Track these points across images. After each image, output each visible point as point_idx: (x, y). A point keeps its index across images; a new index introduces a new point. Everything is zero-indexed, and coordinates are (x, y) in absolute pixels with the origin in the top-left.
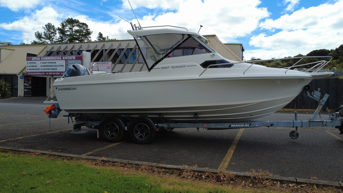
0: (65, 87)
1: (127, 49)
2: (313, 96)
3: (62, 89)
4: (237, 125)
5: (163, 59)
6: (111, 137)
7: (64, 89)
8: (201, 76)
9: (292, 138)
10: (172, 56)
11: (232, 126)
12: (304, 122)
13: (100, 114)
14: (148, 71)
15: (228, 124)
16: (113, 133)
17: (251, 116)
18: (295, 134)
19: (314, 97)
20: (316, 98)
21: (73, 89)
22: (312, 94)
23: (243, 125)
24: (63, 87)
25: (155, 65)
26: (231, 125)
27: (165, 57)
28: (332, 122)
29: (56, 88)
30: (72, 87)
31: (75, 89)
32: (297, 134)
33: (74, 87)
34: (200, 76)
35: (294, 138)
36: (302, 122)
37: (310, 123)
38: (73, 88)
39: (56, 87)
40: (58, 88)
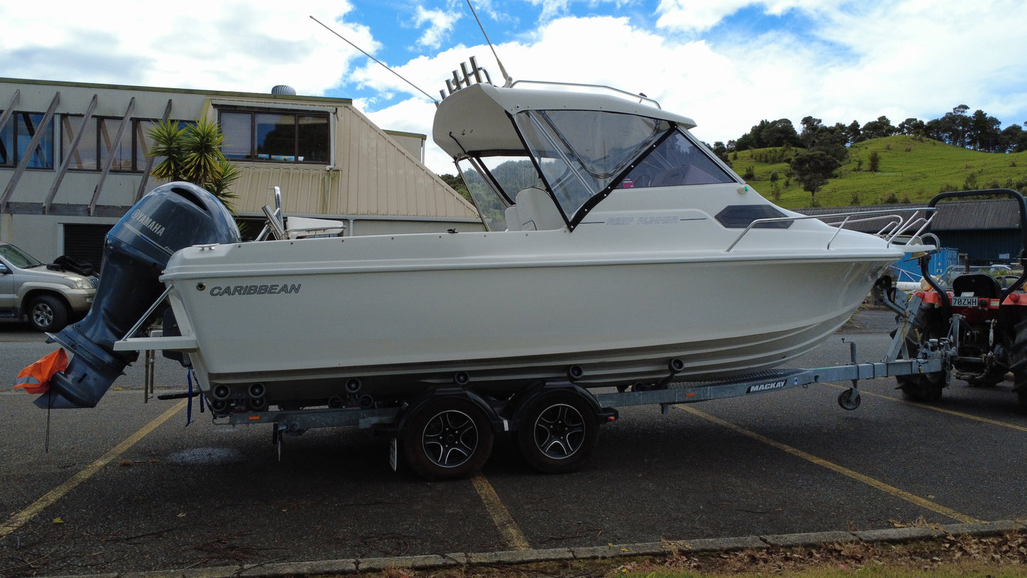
0: (245, 283)
1: (16, 113)
2: (893, 302)
3: (228, 291)
4: (762, 387)
5: (607, 191)
6: (449, 463)
7: (239, 290)
8: (732, 250)
9: (845, 408)
10: (631, 184)
11: (753, 389)
12: (863, 366)
13: (353, 380)
14: (568, 231)
15: (745, 384)
16: (456, 446)
17: (785, 357)
18: (853, 398)
19: (895, 304)
20: (899, 307)
21: (284, 289)
22: (892, 298)
23: (773, 386)
24: (233, 284)
25: (587, 212)
26: (750, 388)
27: (615, 185)
28: (926, 363)
29: (201, 287)
30: (281, 283)
31: (296, 289)
32: (858, 399)
33: (290, 282)
34: (729, 250)
35: (849, 408)
36: (874, 366)
37: (889, 367)
38: (285, 286)
39: (196, 283)
40: (209, 285)
